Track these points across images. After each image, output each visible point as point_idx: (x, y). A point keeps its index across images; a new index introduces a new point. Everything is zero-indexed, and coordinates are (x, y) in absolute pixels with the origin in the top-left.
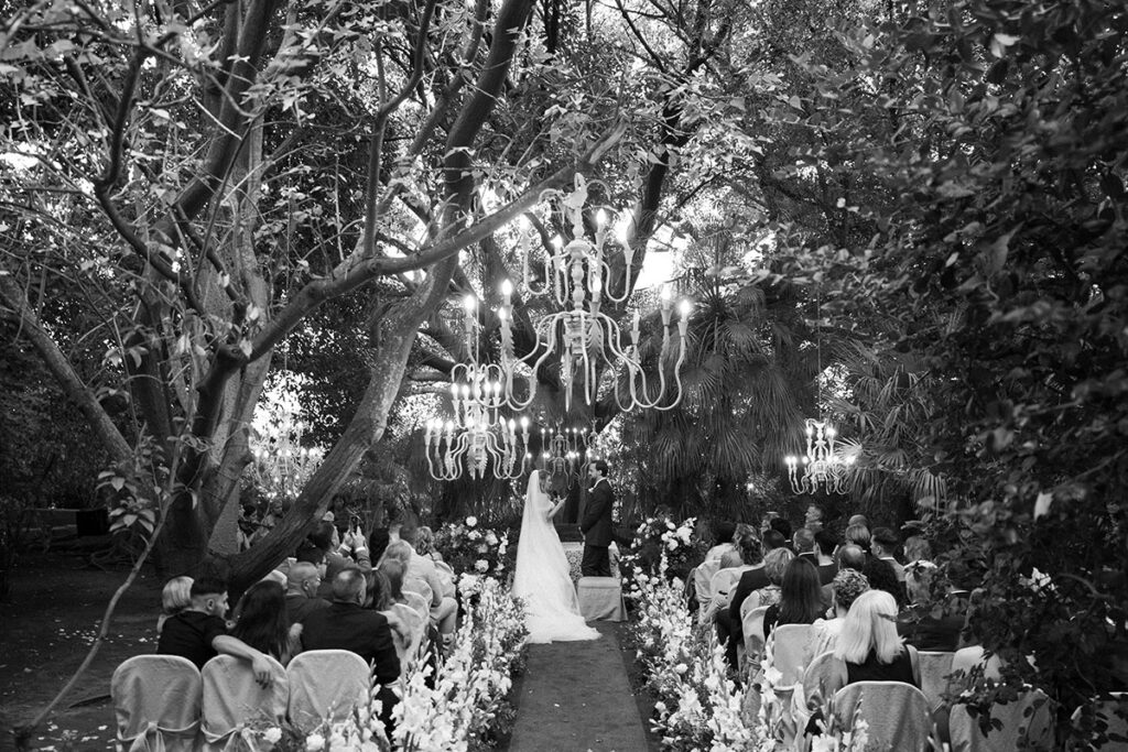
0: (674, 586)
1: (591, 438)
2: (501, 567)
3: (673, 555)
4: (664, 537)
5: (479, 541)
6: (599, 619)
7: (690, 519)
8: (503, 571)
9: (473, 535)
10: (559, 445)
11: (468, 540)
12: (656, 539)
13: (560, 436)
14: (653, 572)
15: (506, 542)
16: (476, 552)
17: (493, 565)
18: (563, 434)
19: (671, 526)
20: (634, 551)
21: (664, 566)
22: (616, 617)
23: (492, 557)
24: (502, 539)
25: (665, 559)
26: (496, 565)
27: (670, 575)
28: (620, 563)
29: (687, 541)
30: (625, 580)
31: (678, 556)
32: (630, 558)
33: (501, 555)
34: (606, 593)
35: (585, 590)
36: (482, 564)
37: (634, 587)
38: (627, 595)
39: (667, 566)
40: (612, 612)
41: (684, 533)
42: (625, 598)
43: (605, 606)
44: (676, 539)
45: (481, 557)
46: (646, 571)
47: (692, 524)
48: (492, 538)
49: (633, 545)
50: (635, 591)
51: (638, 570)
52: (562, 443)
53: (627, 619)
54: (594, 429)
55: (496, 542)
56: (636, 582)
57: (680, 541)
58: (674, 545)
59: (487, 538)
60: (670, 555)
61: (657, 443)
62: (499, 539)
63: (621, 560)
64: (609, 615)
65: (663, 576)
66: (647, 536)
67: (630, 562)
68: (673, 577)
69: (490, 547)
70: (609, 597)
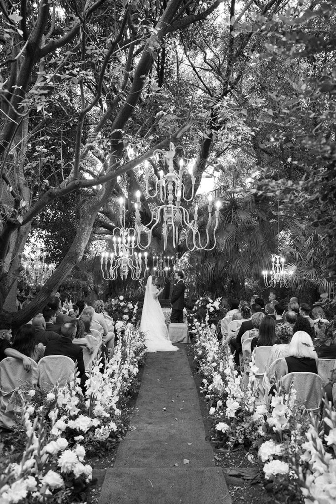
0: (211, 327)
1: (176, 262)
2: (134, 318)
3: (211, 314)
4: (208, 306)
5: (125, 307)
6: (178, 342)
7: (219, 298)
8: (135, 320)
9: (122, 304)
10: (161, 264)
11: (120, 306)
12: (204, 307)
13: (161, 260)
14: (202, 321)
15: (137, 307)
16: (123, 311)
17: (131, 317)
18: (163, 259)
19: (211, 301)
20: (194, 312)
21: (207, 319)
22: (185, 341)
23: (131, 314)
24: (135, 306)
25: (208, 316)
26: (132, 318)
27: (210, 323)
29: (218, 308)
30: (190, 325)
31: (214, 314)
32: (192, 315)
33: (135, 313)
35: (172, 329)
36: (126, 317)
37: (194, 328)
38: (191, 331)
40: (184, 339)
41: (217, 304)
42: (190, 333)
43: (181, 336)
44: (213, 307)
45: (125, 314)
46: (199, 321)
47: (220, 300)
48: (130, 306)
49: (194, 309)
50: (194, 330)
51: (196, 320)
53: (190, 342)
54: (177, 257)
55: (132, 307)
56: (194, 326)
57: (215, 308)
58: (212, 309)
59: (128, 305)
60: (210, 314)
61: (205, 264)
62: (134, 306)
63: (188, 316)
64: (182, 340)
65: (207, 323)
66: (200, 305)
67: (192, 317)
68: (211, 324)
69: (130, 309)
70: (182, 332)
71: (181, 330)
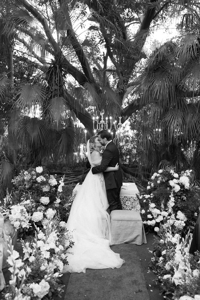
0: (177, 217)
1: (119, 126)
2: (58, 201)
3: (177, 195)
4: (172, 183)
5: (43, 183)
6: (126, 243)
7: (187, 171)
8: (60, 203)
9: (39, 179)
10: (102, 126)
11: (36, 182)
12: (166, 184)
13: (102, 121)
14: (162, 206)
15: (62, 184)
16: (41, 191)
17: (52, 200)
18: (104, 120)
19: (176, 175)
20: (149, 192)
21: (171, 203)
22: (138, 242)
23: (52, 196)
24: (60, 182)
25: (172, 199)
26: (55, 200)
27: (175, 209)
28: (140, 200)
29: (187, 185)
30: (143, 211)
31: (180, 196)
32: (147, 196)
33: (60, 193)
34: (131, 225)
35: (116, 222)
36: (45, 200)
37: (149, 216)
38: (145, 222)
39: (174, 204)
40: (136, 238)
41: (185, 180)
42: (144, 225)
43: (131, 233)
44: (178, 184)
45: (44, 194)
46: (158, 207)
47: (189, 174)
48: (53, 181)
49: (148, 187)
50: (151, 220)
51: (152, 205)
52: (104, 125)
53: (146, 242)
54: (120, 121)
55: (56, 183)
56: (150, 213)
57: (182, 186)
58: (177, 188)
59: (50, 181)
60: (176, 195)
61: (166, 119)
62: (58, 182)
63: (141, 197)
64: (133, 240)
65: (170, 210)
66: (159, 182)
67: (147, 199)
68: (177, 212)
69: (51, 187)
70: (134, 228)
71: (132, 224)
